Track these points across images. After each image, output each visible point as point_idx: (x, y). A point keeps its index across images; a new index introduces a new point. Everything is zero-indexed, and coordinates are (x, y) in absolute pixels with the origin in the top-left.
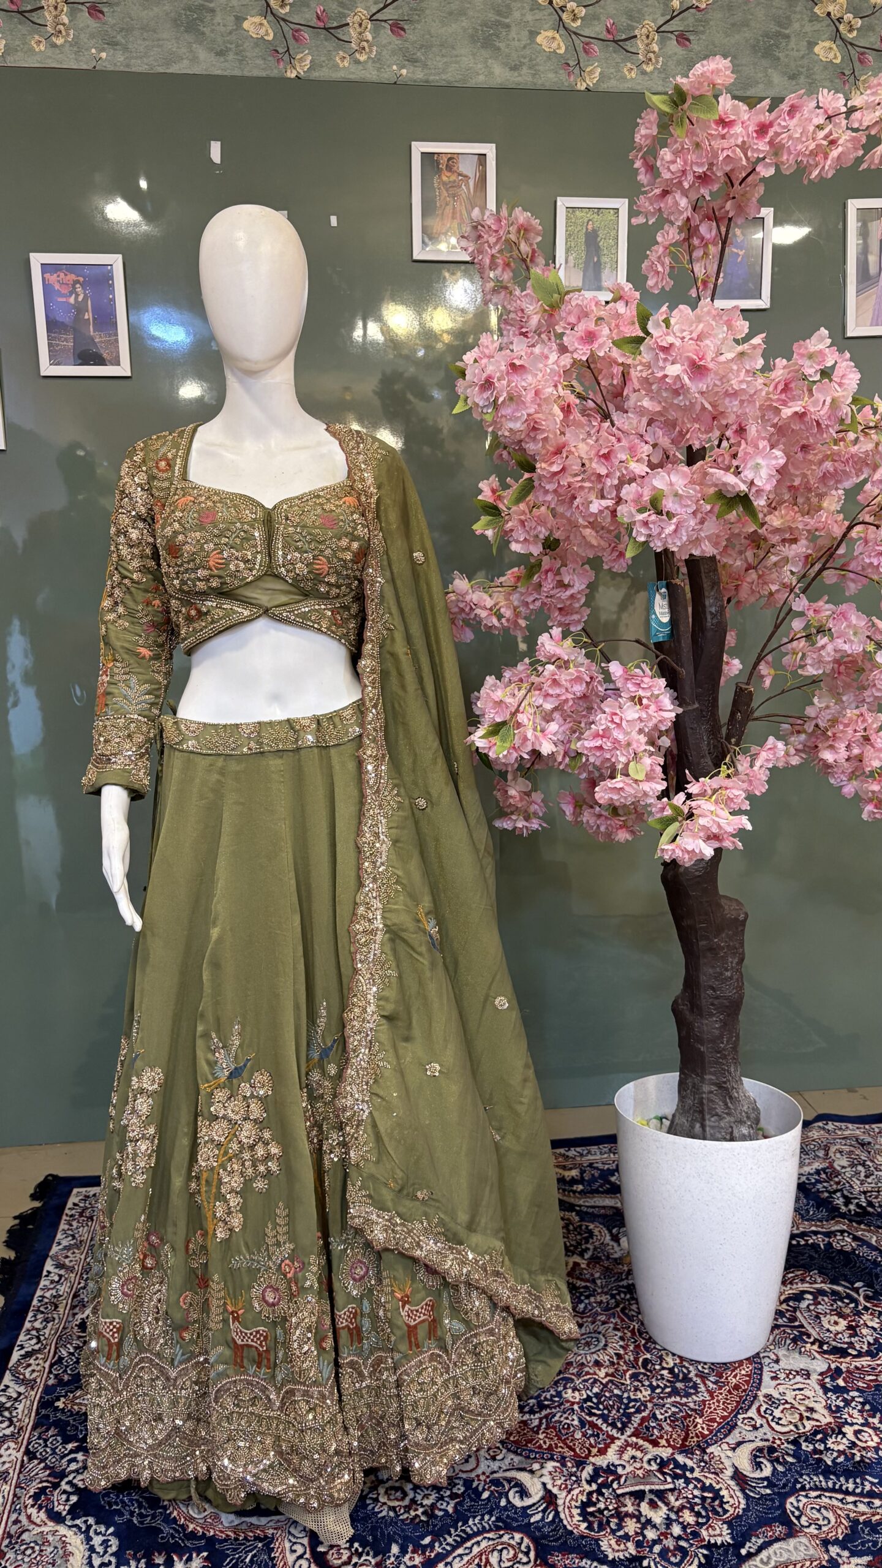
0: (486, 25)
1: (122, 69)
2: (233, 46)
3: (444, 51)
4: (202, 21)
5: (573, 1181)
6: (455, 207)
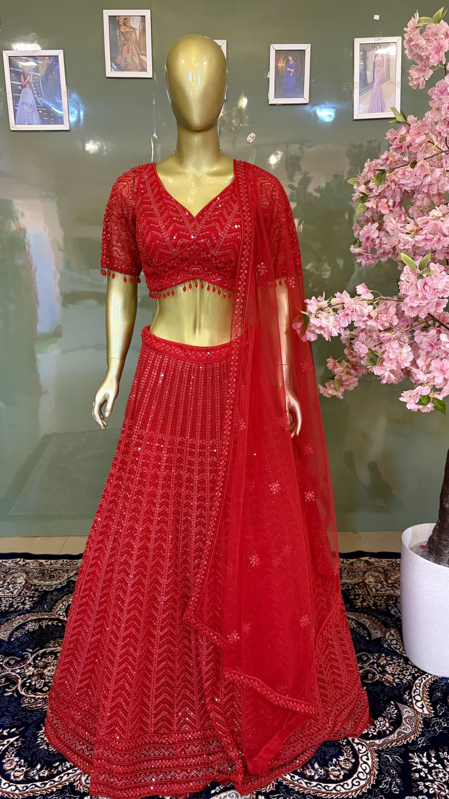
6: (128, 46)
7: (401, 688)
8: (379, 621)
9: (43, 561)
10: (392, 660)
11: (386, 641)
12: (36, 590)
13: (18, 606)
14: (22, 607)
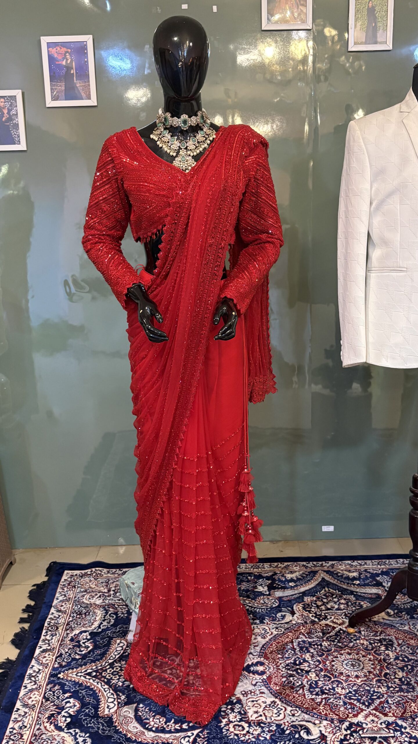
5: (354, 579)
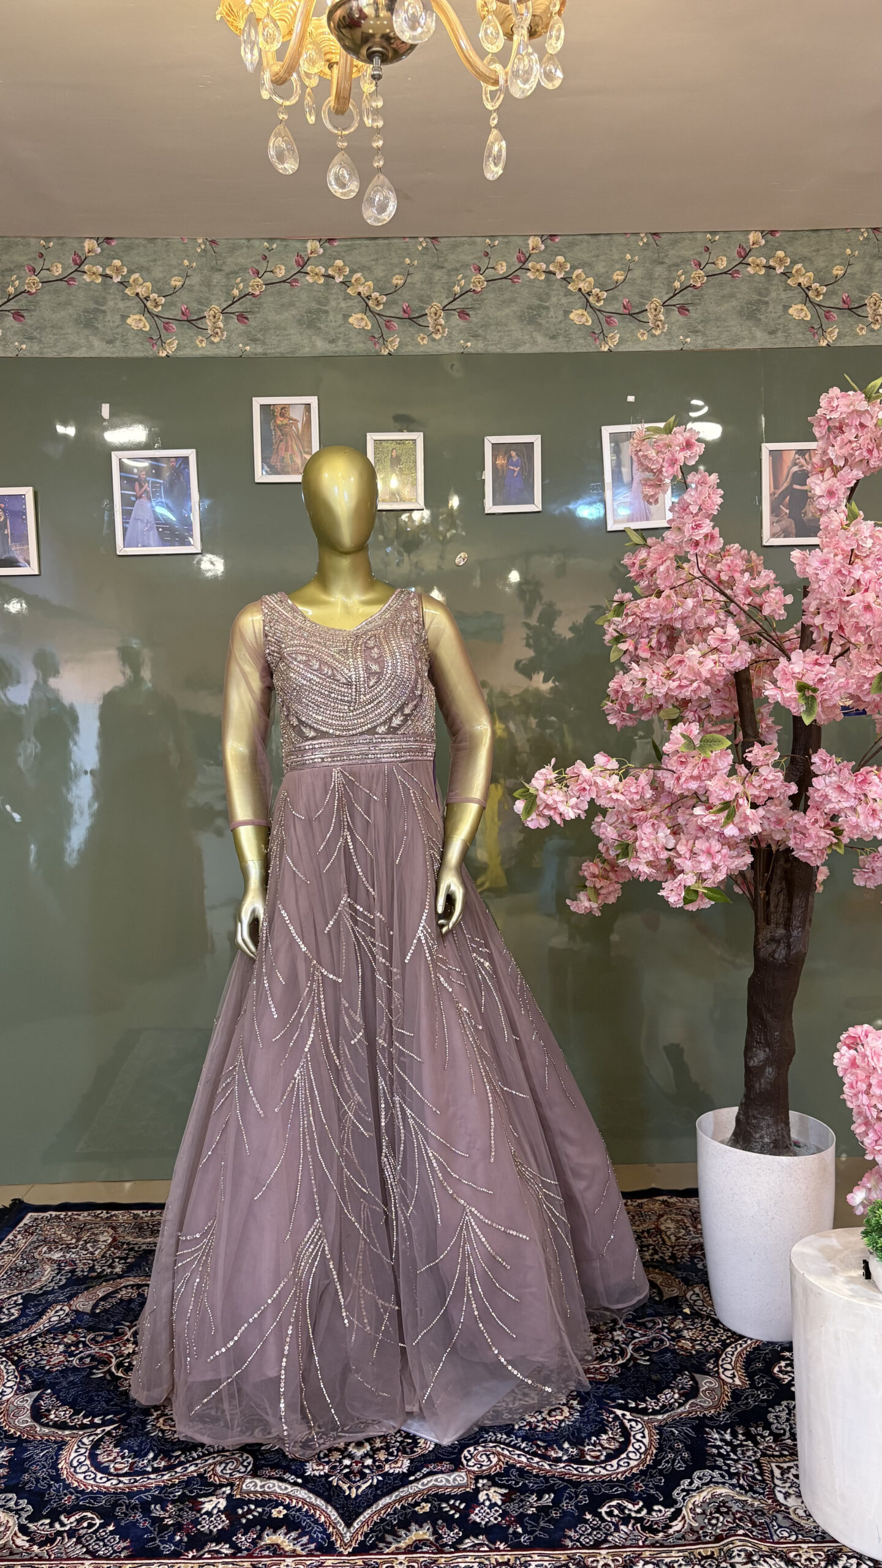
0: (310, 312)
1: (37, 355)
2: (119, 336)
3: (278, 332)
4: (96, 320)
6: (287, 443)
7: (703, 1356)
8: (677, 1278)
9: (140, 1212)
10: (693, 1325)
11: (687, 1300)
12: (132, 1249)
13: (104, 1270)
14: (109, 1271)
